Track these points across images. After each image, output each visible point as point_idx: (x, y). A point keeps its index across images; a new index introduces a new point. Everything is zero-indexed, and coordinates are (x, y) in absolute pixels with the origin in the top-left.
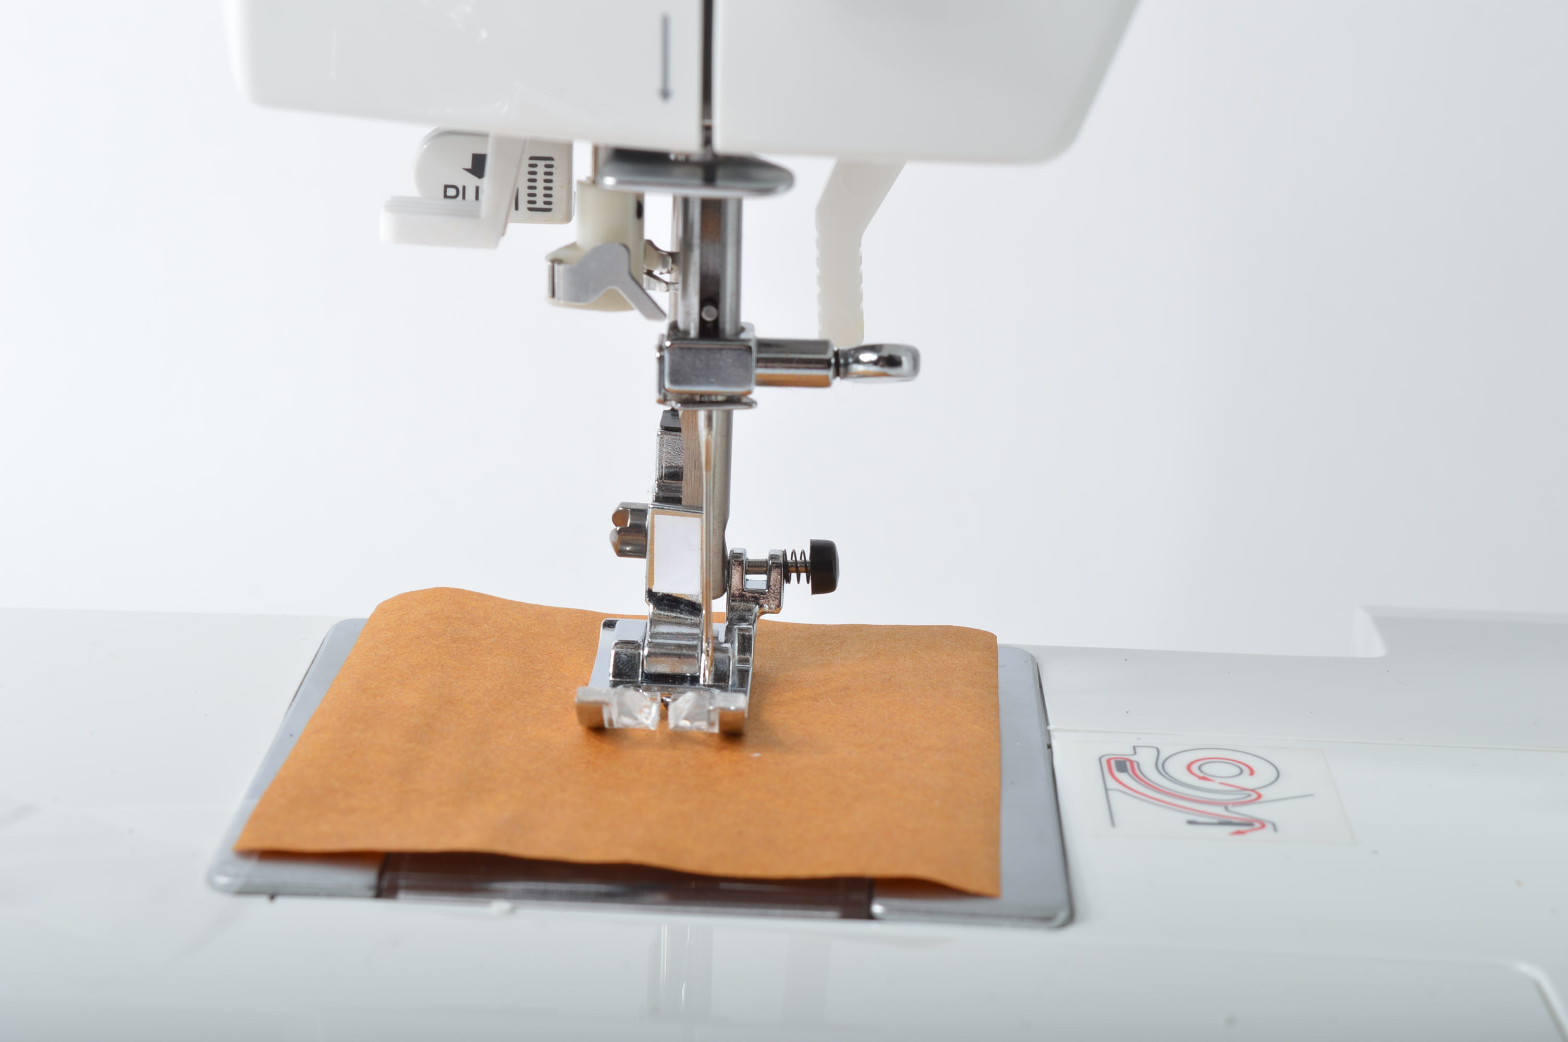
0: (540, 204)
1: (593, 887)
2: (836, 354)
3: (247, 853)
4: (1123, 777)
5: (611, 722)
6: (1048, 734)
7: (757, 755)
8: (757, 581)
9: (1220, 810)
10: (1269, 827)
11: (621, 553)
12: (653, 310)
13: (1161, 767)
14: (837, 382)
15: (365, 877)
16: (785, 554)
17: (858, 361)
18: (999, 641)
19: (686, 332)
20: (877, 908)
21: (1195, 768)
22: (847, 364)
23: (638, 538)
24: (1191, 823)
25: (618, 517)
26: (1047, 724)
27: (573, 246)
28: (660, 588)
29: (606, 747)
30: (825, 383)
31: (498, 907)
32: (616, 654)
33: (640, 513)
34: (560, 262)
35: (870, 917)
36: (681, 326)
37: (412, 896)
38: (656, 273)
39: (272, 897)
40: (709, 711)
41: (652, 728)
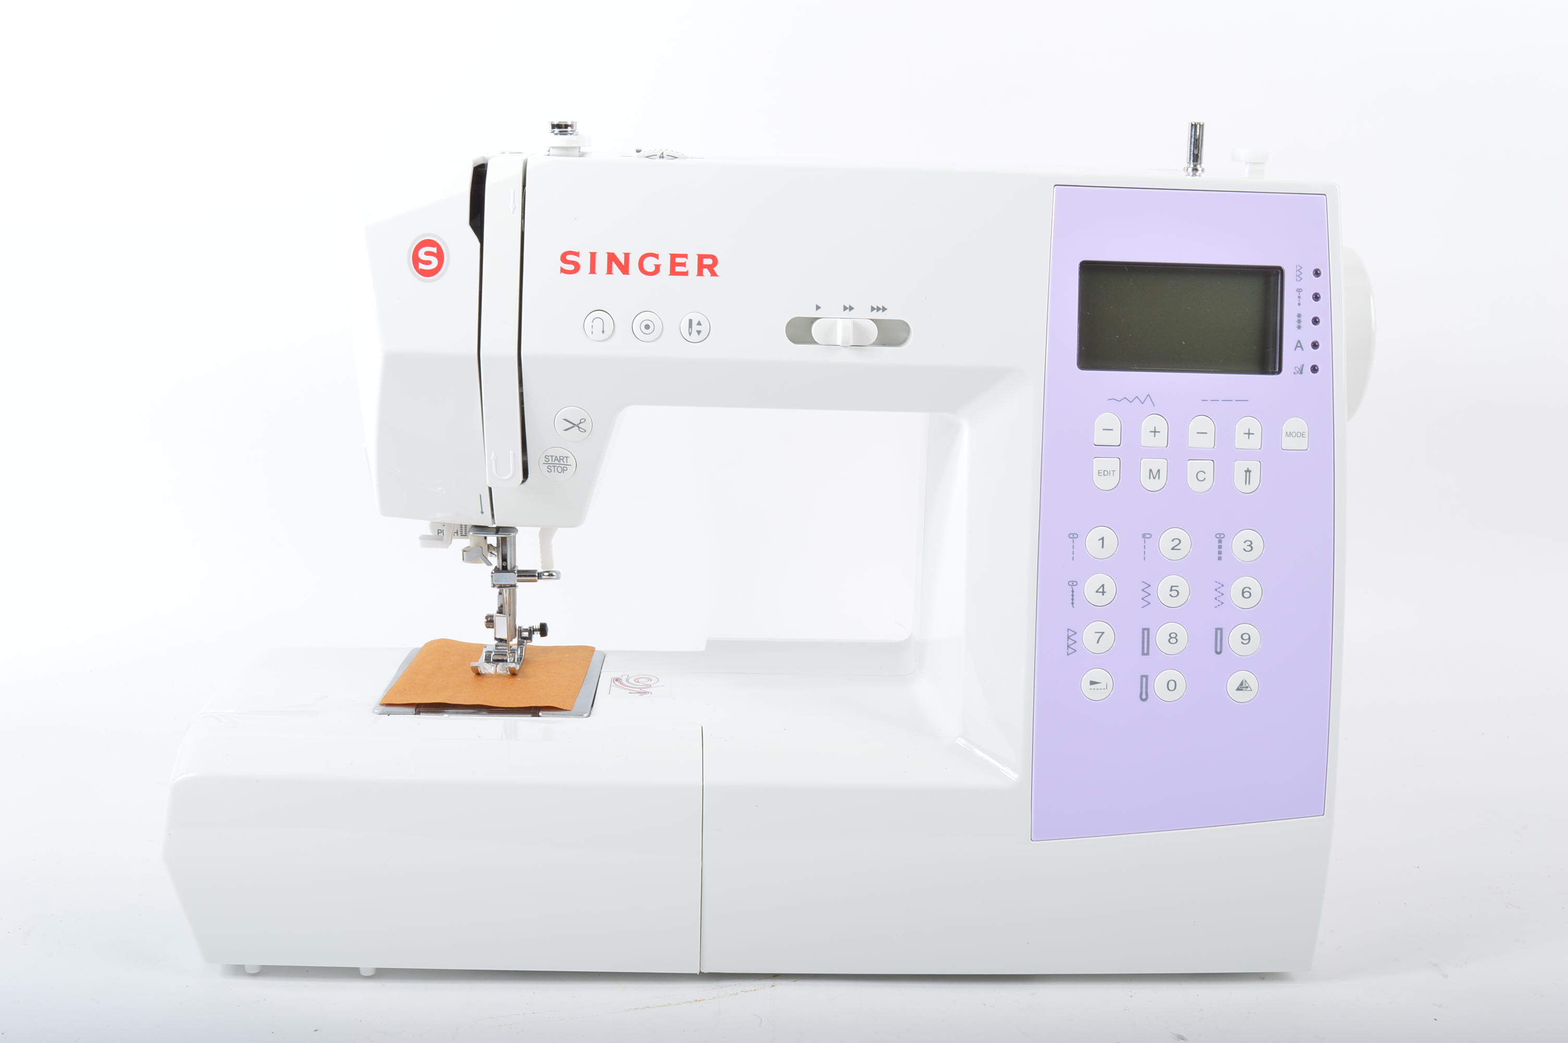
0: (464, 534)
1: (469, 711)
2: (538, 574)
3: (383, 705)
4: (617, 683)
5: (481, 672)
6: (601, 672)
7: (519, 679)
8: (526, 634)
9: (639, 690)
10: (650, 693)
11: (488, 627)
12: (489, 564)
13: (627, 680)
14: (539, 580)
15: (413, 710)
16: (533, 627)
17: (544, 575)
18: (596, 650)
19: (499, 569)
20: (540, 714)
21: (636, 680)
22: (541, 576)
23: (492, 623)
24: (630, 693)
25: (487, 617)
26: (601, 669)
27: (469, 547)
28: (498, 637)
29: (480, 678)
30: (535, 581)
31: (446, 716)
32: (486, 655)
33: (492, 616)
34: (465, 551)
35: (539, 716)
36: (498, 567)
37: (424, 714)
38: (493, 552)
39: (389, 715)
40: (506, 668)
41: (492, 673)
